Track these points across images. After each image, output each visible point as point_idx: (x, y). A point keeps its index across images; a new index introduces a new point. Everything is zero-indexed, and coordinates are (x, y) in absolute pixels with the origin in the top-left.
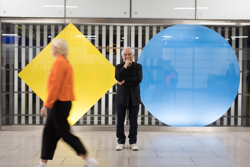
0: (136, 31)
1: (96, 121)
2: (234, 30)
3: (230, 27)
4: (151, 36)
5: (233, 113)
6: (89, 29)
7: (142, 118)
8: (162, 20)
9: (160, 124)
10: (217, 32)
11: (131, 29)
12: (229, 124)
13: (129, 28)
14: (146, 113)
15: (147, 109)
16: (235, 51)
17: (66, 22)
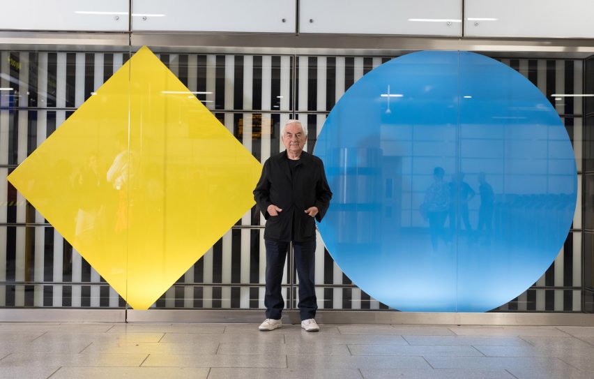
1: (208, 300)
2: (560, 69)
3: (551, 60)
4: (349, 82)
5: (559, 279)
6: (193, 64)
7: (325, 290)
9: (372, 306)
12: (550, 307)
13: (295, 61)
14: (337, 279)
17: (132, 44)
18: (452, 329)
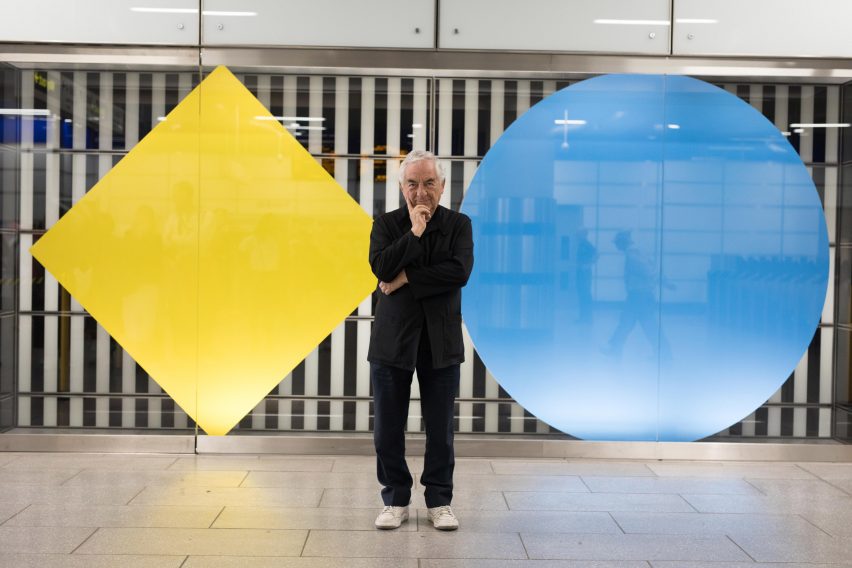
0: (459, 98)
1: (311, 416)
2: (807, 97)
3: (795, 87)
4: (510, 116)
5: (801, 393)
6: (290, 88)
7: (475, 406)
8: (550, 57)
9: (539, 430)
10: (748, 102)
11: (438, 91)
12: (787, 432)
13: (433, 84)
14: (491, 392)
15: (495, 378)
16: (810, 171)
17: (203, 63)
18: (650, 466)
